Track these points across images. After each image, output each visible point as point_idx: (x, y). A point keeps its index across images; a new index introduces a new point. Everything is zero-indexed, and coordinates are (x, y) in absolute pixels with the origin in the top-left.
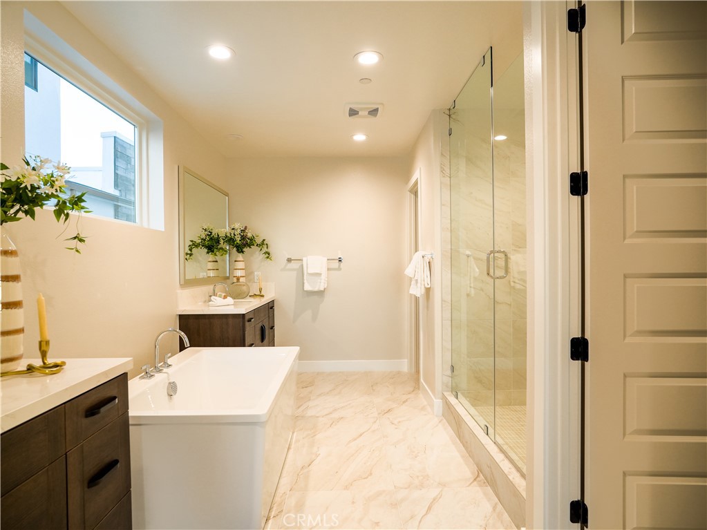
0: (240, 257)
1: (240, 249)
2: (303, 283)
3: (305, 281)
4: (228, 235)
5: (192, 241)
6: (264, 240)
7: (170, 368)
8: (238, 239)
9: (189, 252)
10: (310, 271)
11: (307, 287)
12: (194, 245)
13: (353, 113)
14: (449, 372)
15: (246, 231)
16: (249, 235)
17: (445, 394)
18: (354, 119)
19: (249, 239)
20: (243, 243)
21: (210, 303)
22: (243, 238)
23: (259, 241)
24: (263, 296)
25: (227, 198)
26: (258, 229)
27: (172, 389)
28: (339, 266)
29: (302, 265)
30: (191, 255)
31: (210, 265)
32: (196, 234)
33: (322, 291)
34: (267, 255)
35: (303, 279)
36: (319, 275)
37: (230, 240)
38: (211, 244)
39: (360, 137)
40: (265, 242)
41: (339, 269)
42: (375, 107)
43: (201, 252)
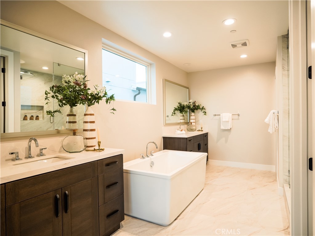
0: (193, 114)
1: (193, 110)
2: (220, 126)
3: (221, 125)
4: (188, 105)
5: (175, 108)
6: (203, 107)
7: (153, 156)
8: (192, 107)
9: (174, 112)
10: (224, 120)
11: (222, 127)
12: (176, 109)
13: (234, 46)
14: (287, 174)
15: (195, 103)
16: (197, 105)
17: (285, 185)
18: (235, 49)
19: (196, 106)
20: (195, 108)
21: (176, 133)
22: (194, 106)
23: (201, 107)
24: (203, 131)
25: (188, 89)
26: (200, 102)
27: (152, 164)
28: (238, 117)
29: (220, 117)
30: (175, 113)
31: (182, 118)
32: (176, 105)
33: (229, 130)
34: (205, 113)
35: (221, 124)
36: (228, 122)
37: (189, 107)
38: (181, 109)
39: (244, 56)
40: (204, 108)
41: (238, 119)
42: (244, 41)
43: (178, 112)
